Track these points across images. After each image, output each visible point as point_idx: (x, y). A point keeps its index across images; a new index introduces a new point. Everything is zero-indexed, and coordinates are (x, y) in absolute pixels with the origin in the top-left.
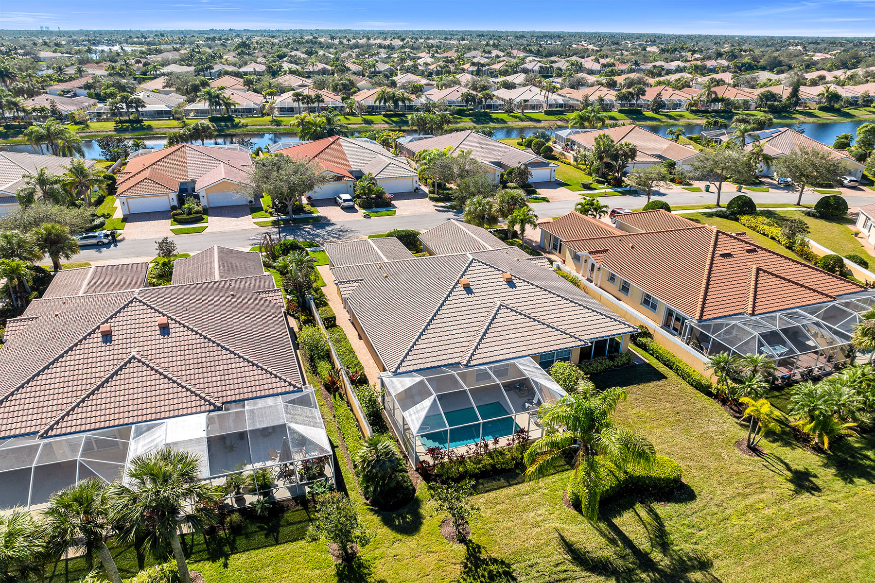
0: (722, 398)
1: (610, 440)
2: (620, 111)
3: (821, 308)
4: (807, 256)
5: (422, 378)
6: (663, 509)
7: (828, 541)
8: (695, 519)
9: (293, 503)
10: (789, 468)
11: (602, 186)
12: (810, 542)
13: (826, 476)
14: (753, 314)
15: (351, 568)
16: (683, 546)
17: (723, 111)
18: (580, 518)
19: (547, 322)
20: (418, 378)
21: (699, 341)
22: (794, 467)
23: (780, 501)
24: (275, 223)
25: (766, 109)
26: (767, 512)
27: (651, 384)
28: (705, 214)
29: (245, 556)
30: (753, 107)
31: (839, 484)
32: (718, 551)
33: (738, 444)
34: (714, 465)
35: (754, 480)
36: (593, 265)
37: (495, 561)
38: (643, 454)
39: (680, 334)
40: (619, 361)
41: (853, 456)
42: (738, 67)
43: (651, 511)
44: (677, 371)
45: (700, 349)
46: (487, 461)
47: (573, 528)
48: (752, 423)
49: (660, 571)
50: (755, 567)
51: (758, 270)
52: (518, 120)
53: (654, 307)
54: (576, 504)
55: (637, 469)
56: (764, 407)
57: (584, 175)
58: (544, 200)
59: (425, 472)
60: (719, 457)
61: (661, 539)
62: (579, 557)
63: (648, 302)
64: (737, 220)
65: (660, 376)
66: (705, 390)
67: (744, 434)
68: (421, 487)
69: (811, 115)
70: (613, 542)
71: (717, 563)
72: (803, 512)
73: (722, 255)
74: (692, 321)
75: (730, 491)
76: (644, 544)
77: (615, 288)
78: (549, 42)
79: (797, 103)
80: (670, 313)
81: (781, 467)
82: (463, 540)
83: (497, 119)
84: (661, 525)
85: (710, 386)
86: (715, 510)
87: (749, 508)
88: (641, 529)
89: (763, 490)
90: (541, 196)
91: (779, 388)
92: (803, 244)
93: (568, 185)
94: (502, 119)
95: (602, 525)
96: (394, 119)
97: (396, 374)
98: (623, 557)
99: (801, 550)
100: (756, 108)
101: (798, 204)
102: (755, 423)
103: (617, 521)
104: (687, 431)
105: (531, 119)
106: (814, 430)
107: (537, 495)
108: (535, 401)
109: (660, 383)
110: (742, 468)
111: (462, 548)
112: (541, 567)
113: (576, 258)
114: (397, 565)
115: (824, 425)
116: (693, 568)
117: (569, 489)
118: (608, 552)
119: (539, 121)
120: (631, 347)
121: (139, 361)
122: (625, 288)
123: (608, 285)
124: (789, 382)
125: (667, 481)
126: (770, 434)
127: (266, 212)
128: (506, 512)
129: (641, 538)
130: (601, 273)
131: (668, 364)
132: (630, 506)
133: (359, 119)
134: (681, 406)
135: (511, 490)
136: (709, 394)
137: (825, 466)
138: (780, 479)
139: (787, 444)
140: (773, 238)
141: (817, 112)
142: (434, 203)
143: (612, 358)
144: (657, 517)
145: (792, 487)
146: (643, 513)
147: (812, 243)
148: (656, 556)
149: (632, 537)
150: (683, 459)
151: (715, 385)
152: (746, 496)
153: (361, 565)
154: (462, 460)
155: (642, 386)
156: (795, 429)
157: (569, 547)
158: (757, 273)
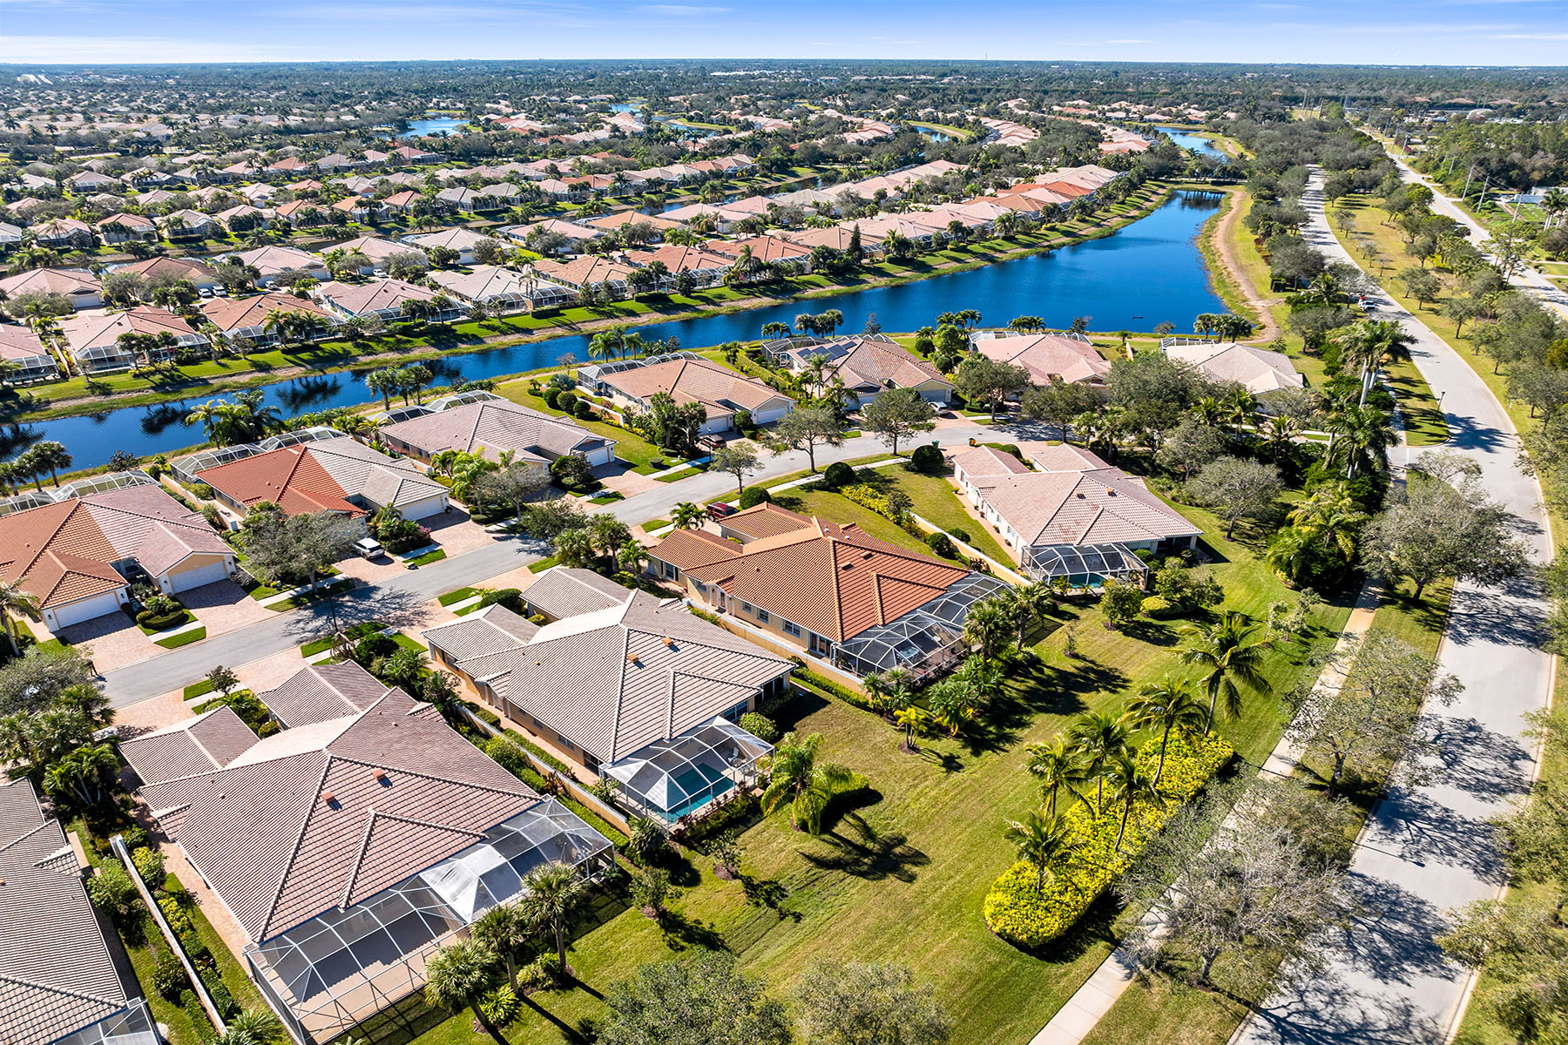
0: (878, 711)
1: (818, 774)
2: (639, 300)
3: (937, 604)
4: (916, 533)
5: (644, 762)
6: (862, 813)
7: (973, 801)
8: (887, 813)
9: (591, 894)
10: (939, 756)
11: (675, 460)
12: (962, 806)
13: (965, 755)
14: (884, 625)
15: (668, 920)
16: (884, 834)
17: (774, 282)
18: (810, 836)
19: (719, 678)
20: (642, 763)
21: (845, 661)
22: (943, 755)
23: (939, 783)
24: (296, 602)
25: (826, 271)
26: (933, 793)
27: (820, 712)
28: (803, 487)
29: (583, 940)
30: (808, 269)
31: (974, 760)
32: (908, 830)
33: (901, 747)
34: (888, 769)
35: (919, 772)
36: (723, 594)
37: (765, 883)
38: (843, 777)
39: (828, 655)
40: (787, 699)
41: (981, 735)
42: (767, 167)
43: (854, 816)
44: (836, 694)
45: (847, 668)
46: (725, 815)
47: (807, 844)
48: (907, 728)
49: (876, 854)
50: (933, 833)
51: (878, 576)
52: (497, 333)
53: (797, 632)
54: (803, 826)
55: (839, 788)
56: (912, 713)
57: (645, 445)
58: (616, 496)
59: (679, 837)
60: (890, 762)
61: (868, 833)
62: (821, 863)
63: (790, 629)
64: (839, 492)
65: (825, 703)
66: (863, 706)
67: (903, 737)
68: (682, 851)
69: (880, 272)
70: (837, 845)
71: (909, 838)
72: (955, 786)
73: (844, 568)
74: (837, 645)
75: (904, 786)
76: (859, 841)
77: (753, 617)
78: (442, 104)
79: (862, 255)
80: (813, 636)
81: (935, 757)
82: (735, 876)
83: (466, 335)
84: (864, 823)
85: (867, 703)
86: (898, 802)
87: (920, 794)
88: (853, 831)
89: (926, 778)
90: (610, 491)
91: (920, 689)
92: (910, 520)
93: (634, 466)
94: (474, 335)
95: (826, 837)
96: (305, 356)
97: (614, 764)
98: (849, 853)
99: (958, 813)
100: (813, 269)
101: (895, 454)
102: (909, 726)
103: (835, 830)
104: (861, 747)
105: (518, 330)
106: (950, 722)
107: (772, 829)
108: (735, 754)
109: (826, 709)
110: (908, 766)
111: (739, 882)
112: (798, 877)
113: (701, 587)
114: (700, 907)
115: (955, 717)
116: (895, 846)
117: (794, 817)
118: (838, 853)
119: (529, 331)
120: (793, 681)
121: (384, 817)
122: (764, 616)
123: (744, 614)
124: (928, 682)
125: (860, 790)
126: (920, 734)
127: (268, 586)
128: (755, 848)
129: (853, 835)
130: (733, 602)
131: (828, 689)
132: (839, 817)
133: (242, 364)
134: (850, 726)
135: (751, 832)
136: (868, 709)
137: (964, 747)
138: (936, 766)
139: (935, 737)
140: (879, 512)
141: (887, 266)
142: (484, 528)
143: (781, 697)
144: (859, 819)
145: (944, 769)
146: (851, 820)
147: (918, 519)
148: (870, 845)
149: (849, 838)
150: (865, 770)
151: (871, 701)
152: (916, 786)
153: (674, 916)
154: (704, 820)
155: (813, 716)
156: (938, 725)
157: (809, 858)
158: (878, 581)
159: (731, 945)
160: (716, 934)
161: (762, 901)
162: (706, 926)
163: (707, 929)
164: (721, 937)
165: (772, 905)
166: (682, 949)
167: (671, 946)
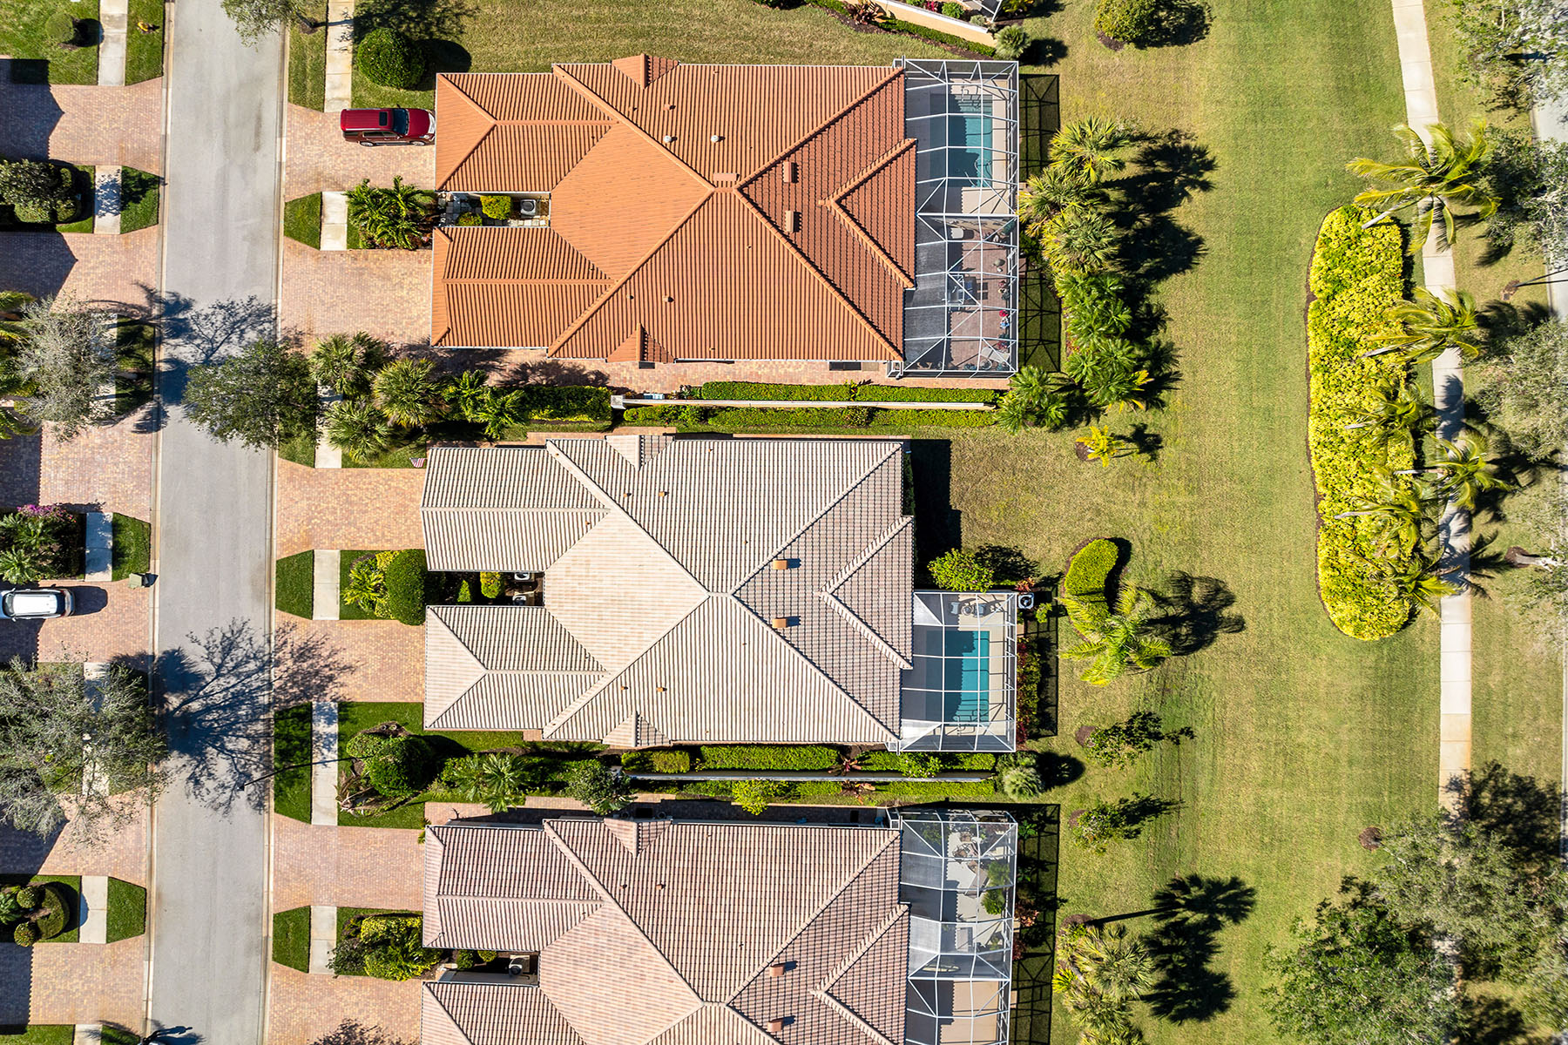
16: (1169, 589)
23: (1159, 480)
49: (1184, 616)
61: (1157, 597)
72: (1177, 469)
76: (1159, 612)
112: (1148, 692)
116: (1189, 591)
158: (844, 208)
159: (1166, 799)
160: (1147, 799)
161: (1147, 741)
162: (1132, 799)
163: (1137, 801)
164: (1153, 798)
165: (1157, 737)
166: (1138, 832)
167: (1127, 837)
